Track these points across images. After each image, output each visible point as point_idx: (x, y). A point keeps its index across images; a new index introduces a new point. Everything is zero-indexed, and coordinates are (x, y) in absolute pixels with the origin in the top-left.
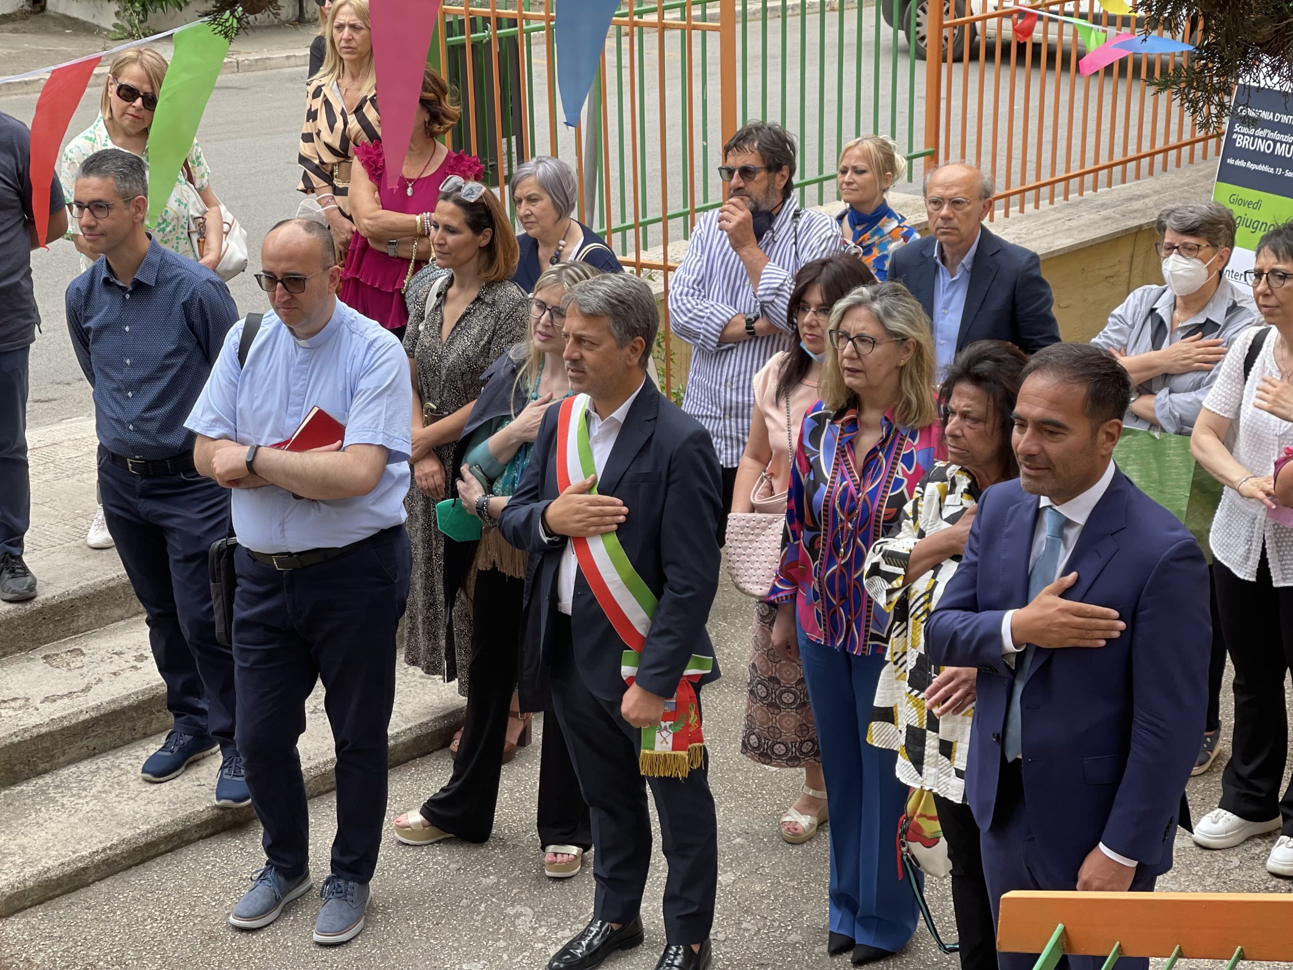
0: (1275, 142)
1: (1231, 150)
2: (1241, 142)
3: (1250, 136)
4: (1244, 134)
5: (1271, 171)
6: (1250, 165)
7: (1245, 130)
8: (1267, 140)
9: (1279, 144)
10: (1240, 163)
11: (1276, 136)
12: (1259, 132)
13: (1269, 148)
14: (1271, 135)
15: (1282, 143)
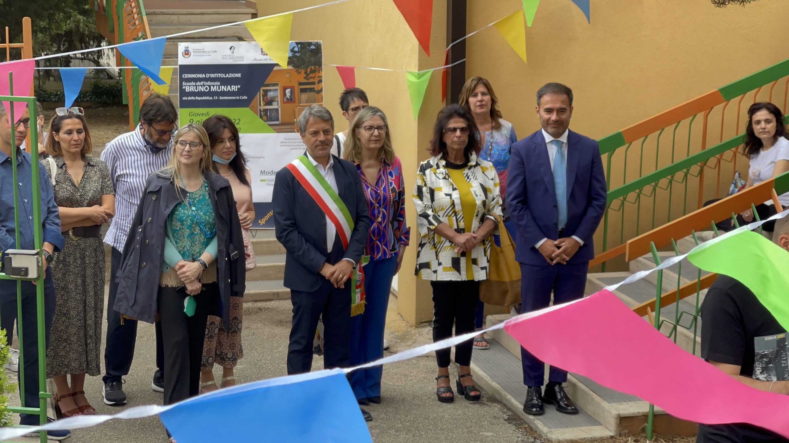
0: (210, 86)
1: (183, 93)
2: (188, 89)
3: (194, 86)
4: (189, 86)
5: (211, 98)
6: (197, 98)
7: (189, 84)
8: (204, 86)
9: (212, 87)
10: (193, 98)
11: (209, 83)
12: (198, 83)
13: (206, 89)
14: (206, 83)
15: (214, 86)
